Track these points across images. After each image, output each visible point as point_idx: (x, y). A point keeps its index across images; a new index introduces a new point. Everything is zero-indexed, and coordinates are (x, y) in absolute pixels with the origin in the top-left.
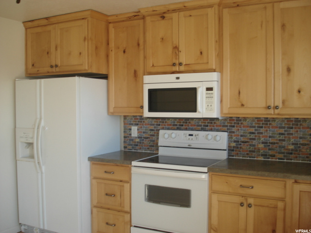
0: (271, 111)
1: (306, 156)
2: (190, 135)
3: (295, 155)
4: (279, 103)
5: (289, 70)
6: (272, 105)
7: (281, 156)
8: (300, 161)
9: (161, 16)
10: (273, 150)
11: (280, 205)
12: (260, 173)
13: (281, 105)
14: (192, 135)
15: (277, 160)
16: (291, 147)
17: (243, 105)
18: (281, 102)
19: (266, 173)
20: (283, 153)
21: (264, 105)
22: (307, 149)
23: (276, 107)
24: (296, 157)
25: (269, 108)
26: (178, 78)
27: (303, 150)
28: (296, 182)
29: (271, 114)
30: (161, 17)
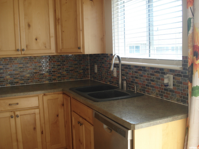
0: (20, 53)
1: (37, 80)
3: (31, 80)
4: (24, 47)
5: (29, 26)
6: (20, 49)
7: (22, 82)
8: (35, 83)
10: (17, 79)
11: (37, 111)
13: (25, 49)
15: (20, 85)
16: (28, 75)
18: (25, 46)
20: (24, 80)
21: (14, 49)
22: (38, 75)
23: (23, 50)
24: (32, 81)
25: (18, 50)
27: (36, 76)
28: (44, 95)
29: (19, 55)
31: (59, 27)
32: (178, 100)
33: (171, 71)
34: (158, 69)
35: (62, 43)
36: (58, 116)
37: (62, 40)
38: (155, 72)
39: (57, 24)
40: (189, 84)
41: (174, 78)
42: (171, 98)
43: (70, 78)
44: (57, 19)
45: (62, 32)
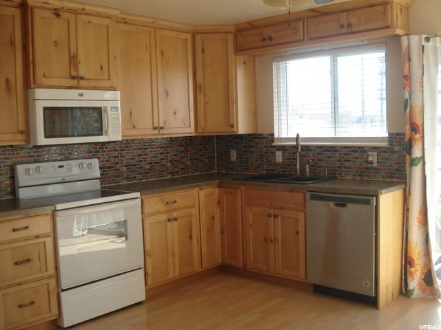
1: (158, 173)
2: (60, 167)
3: (151, 174)
5: (167, 94)
7: (141, 176)
9: (54, 12)
10: (134, 172)
12: (180, 187)
14: (62, 166)
17: (134, 127)
18: (163, 123)
19: (184, 186)
20: (142, 173)
21: (151, 126)
22: (159, 166)
23: (162, 128)
24: (152, 176)
25: (156, 128)
26: (81, 95)
30: (55, 14)
31: (201, 97)
32: (383, 177)
33: (374, 148)
34: (355, 147)
35: (205, 119)
36: (213, 218)
37: (205, 115)
38: (351, 151)
39: (198, 91)
40: (408, 157)
41: (378, 156)
42: (375, 176)
43: (195, 170)
44: (198, 85)
45: (206, 103)
